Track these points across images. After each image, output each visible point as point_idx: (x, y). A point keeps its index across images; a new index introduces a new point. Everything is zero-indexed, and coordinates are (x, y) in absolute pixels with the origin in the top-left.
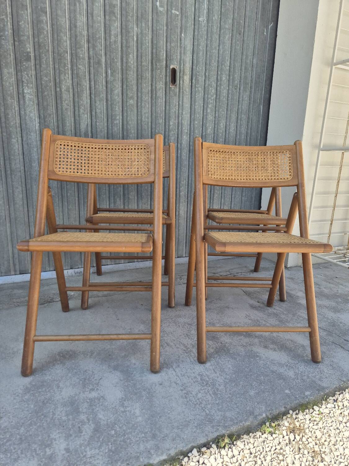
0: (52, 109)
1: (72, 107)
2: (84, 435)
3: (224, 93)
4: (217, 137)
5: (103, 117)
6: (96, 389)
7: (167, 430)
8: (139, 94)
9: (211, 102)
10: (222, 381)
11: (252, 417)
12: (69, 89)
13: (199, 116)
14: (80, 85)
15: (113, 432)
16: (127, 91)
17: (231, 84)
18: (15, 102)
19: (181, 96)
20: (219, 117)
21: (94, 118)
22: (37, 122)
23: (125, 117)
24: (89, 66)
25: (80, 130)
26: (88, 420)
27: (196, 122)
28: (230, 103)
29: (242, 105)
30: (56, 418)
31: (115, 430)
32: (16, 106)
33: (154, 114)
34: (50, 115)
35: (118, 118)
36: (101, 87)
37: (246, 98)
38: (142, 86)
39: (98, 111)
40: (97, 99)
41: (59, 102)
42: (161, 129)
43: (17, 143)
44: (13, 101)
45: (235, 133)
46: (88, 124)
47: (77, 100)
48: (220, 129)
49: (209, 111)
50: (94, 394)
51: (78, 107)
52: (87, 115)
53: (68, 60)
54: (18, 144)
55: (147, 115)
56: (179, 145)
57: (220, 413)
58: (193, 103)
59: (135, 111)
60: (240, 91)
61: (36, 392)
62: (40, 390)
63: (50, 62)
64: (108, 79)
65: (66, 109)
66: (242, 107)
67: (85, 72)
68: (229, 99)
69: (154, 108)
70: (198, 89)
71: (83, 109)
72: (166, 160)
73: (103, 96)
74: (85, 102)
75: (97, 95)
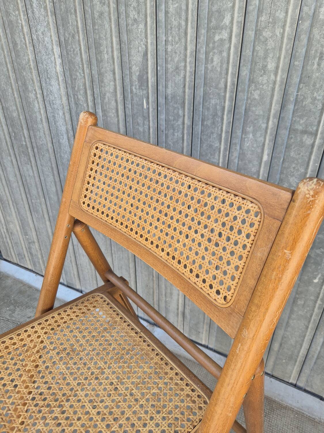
1: (113, 5)
18: (22, 14)
22: (57, 56)
39: (172, 6)
43: (36, 102)
44: (18, 12)
54: (38, 102)
65: (101, 15)
71: (134, 8)
72: (251, 254)
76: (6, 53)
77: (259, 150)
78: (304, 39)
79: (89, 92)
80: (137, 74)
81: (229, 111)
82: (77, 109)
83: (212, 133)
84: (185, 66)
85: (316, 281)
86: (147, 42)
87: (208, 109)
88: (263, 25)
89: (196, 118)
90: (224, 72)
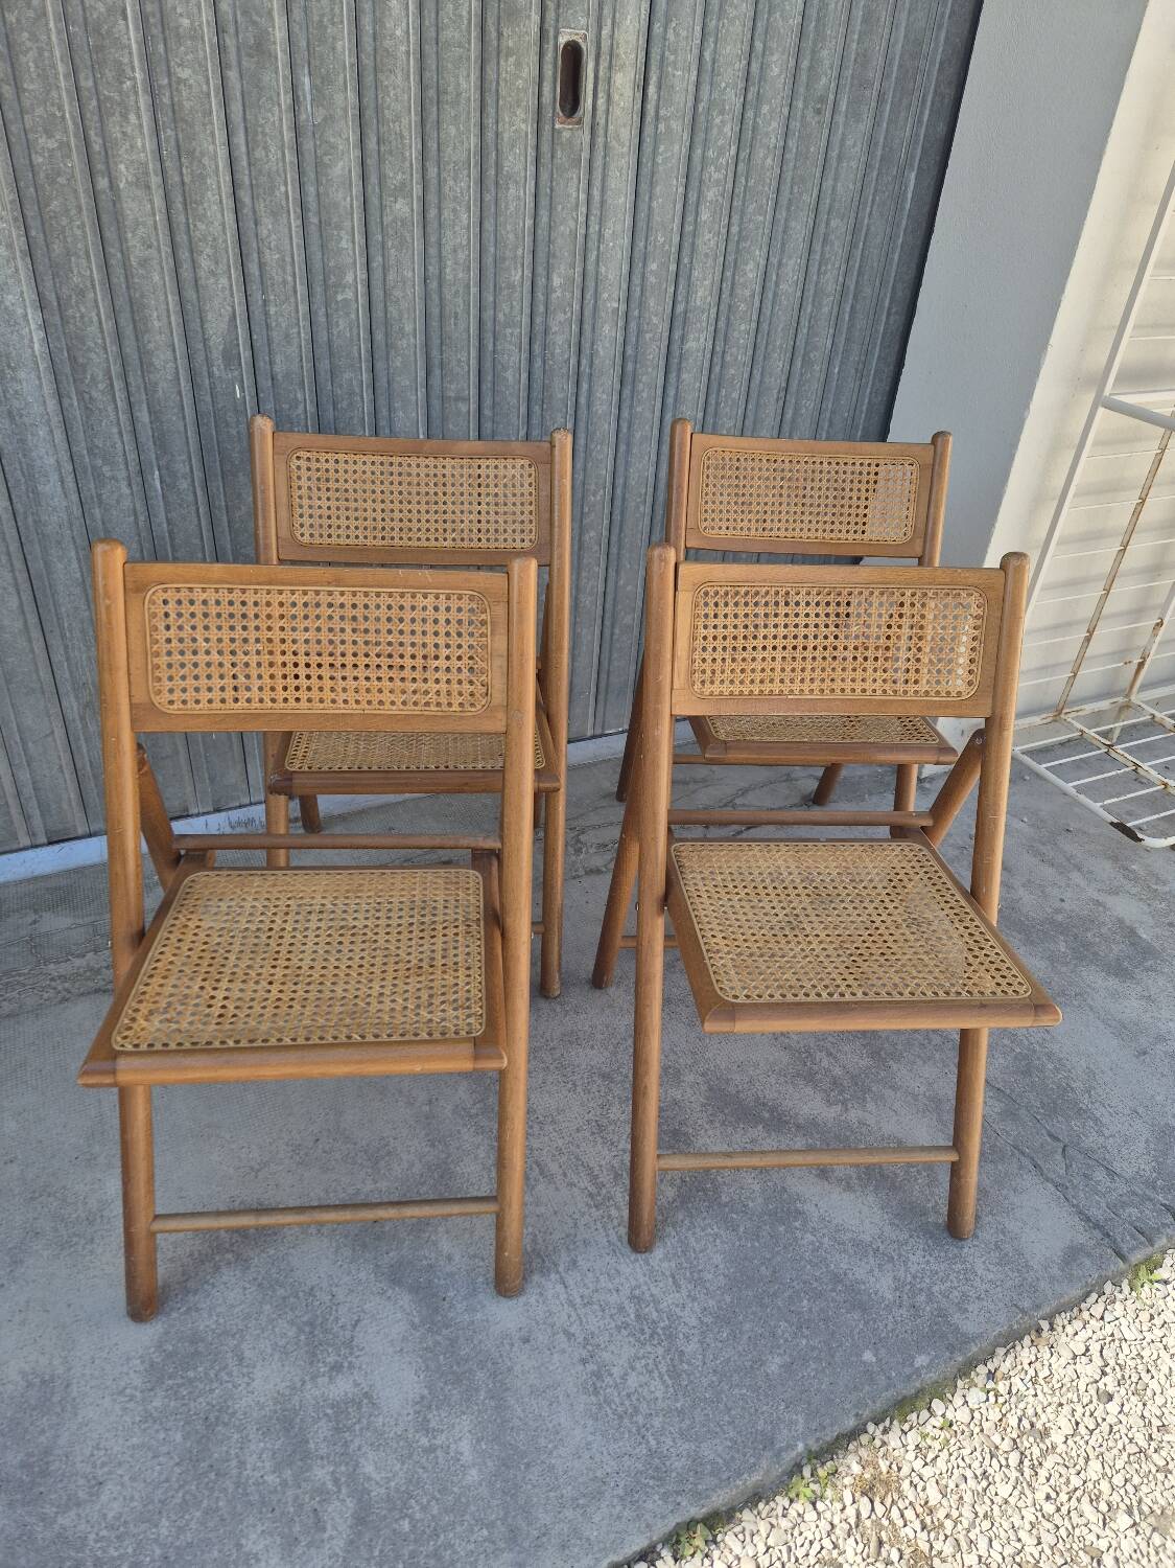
0: (85, 270)
1: (166, 249)
2: (331, 1538)
3: (771, 130)
4: (728, 319)
5: (290, 279)
6: (346, 1364)
7: (546, 1512)
8: (432, 172)
9: (716, 176)
10: (693, 1322)
11: (768, 1454)
12: (147, 174)
13: (664, 238)
14: (191, 154)
15: (406, 1525)
16: (380, 160)
17: (802, 90)
19: (598, 163)
20: (741, 238)
21: (254, 287)
22: (33, 327)
23: (377, 275)
24: (222, 66)
25: (205, 341)
26: (336, 1481)
27: (654, 266)
28: (788, 176)
29: (836, 180)
30: (248, 1478)
31: (411, 1518)
33: (492, 249)
34: (82, 293)
35: (349, 278)
36: (276, 155)
37: (854, 146)
38: (442, 136)
39: (271, 258)
40: (261, 207)
41: (110, 234)
42: (518, 307)
45: (799, 294)
46: (233, 317)
47: (182, 219)
48: (744, 286)
49: (705, 216)
50: (342, 1387)
51: (192, 252)
52: (230, 278)
53: (129, 47)
55: (461, 256)
56: (584, 362)
57: (686, 1446)
58: (644, 187)
59: (418, 245)
60: (836, 117)
61: (180, 1381)
62: (191, 1374)
63: (54, 66)
64: (303, 117)
65: (144, 262)
66: (834, 188)
67: (209, 94)
68: (787, 156)
69: (489, 226)
70: (668, 127)
71: (209, 256)
72: (538, 500)
73: (287, 192)
74: (216, 224)
75: (261, 191)
78: (435, 297)
79: (118, 385)
80: (221, 348)
82: (87, 417)
83: (351, 418)
84: (299, 333)
86: (233, 302)
87: (341, 386)
88: (392, 284)
89: (324, 399)
90: (355, 339)
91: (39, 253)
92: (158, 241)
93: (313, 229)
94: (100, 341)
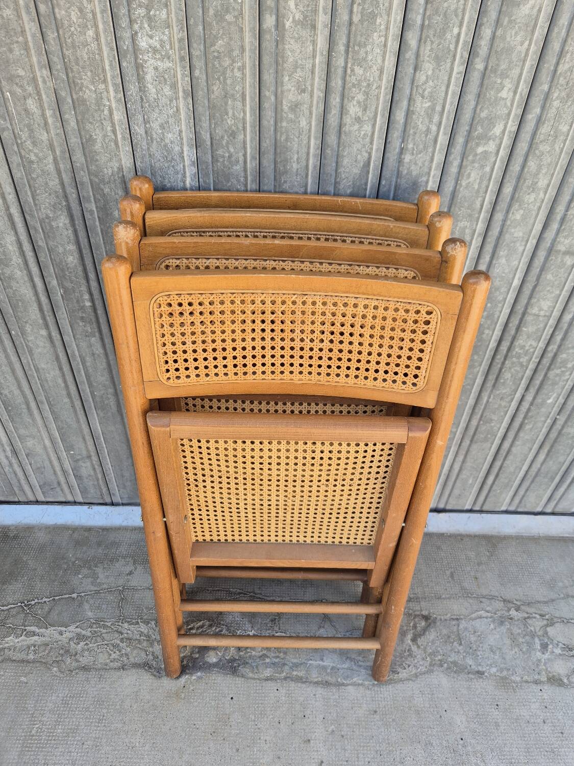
0: (240, 112)
1: (318, 94)
5: (434, 128)
12: (315, 11)
18: (111, 89)
21: (396, 135)
23: (529, 127)
32: (114, 105)
34: (233, 135)
35: (497, 130)
39: (422, 105)
40: (426, 51)
41: (268, 77)
44: (103, 86)
47: (341, 62)
51: (343, 96)
52: (374, 126)
65: (295, 107)
71: (359, 102)
73: (459, 34)
74: (375, 68)
75: (431, 32)
76: (58, 153)
77: (511, 276)
81: (479, 234)
85: (549, 401)
86: (372, 149)
88: (542, 137)
91: (200, 94)
92: (312, 85)
93: (475, 77)
94: (242, 179)
